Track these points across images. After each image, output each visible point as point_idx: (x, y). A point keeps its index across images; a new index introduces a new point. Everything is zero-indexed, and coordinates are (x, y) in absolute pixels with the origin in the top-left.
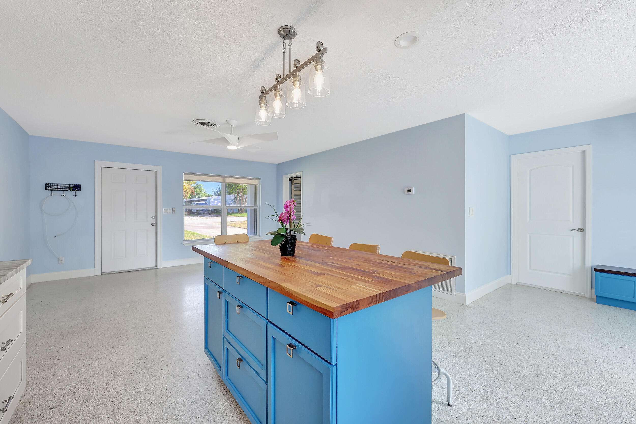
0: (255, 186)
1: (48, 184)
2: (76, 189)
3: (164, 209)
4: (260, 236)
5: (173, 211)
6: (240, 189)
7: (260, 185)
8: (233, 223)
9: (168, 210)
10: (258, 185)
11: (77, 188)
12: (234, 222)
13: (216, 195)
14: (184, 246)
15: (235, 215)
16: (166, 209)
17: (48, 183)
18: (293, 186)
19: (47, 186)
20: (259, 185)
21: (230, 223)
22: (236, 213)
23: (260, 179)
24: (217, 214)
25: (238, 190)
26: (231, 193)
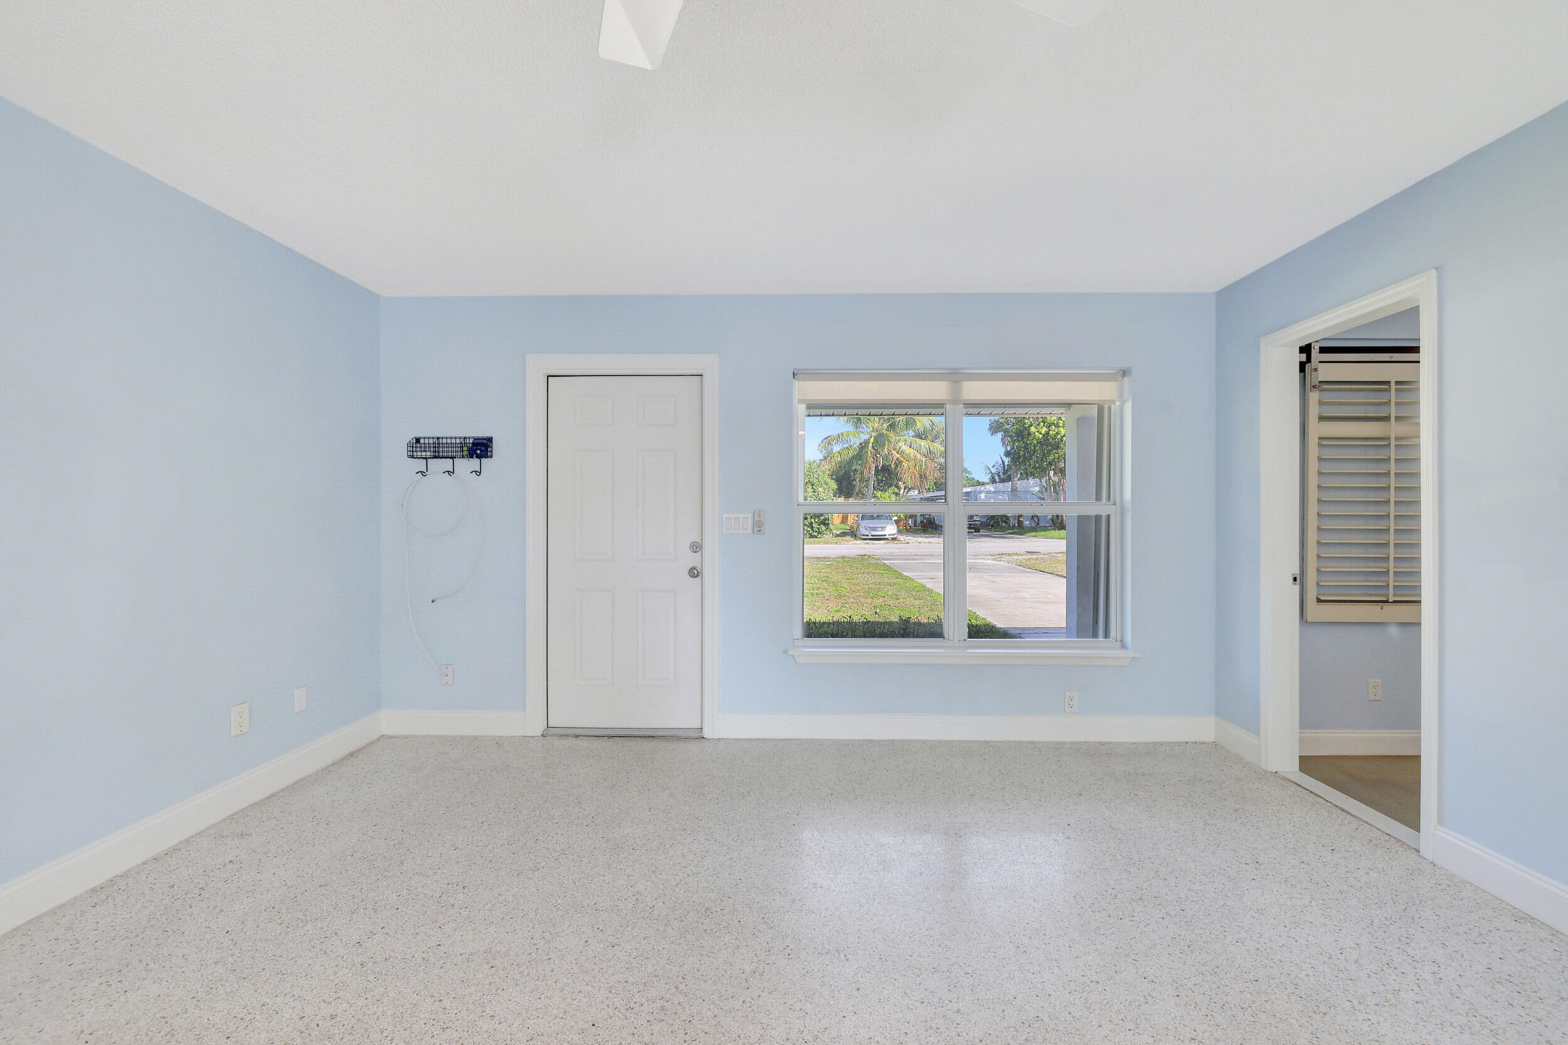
0: (1101, 410)
1: (418, 440)
2: (476, 450)
3: (725, 516)
4: (1123, 646)
5: (758, 527)
6: (1056, 460)
7: (1123, 402)
8: (1032, 559)
9: (739, 518)
10: (1113, 402)
11: (481, 448)
12: (1034, 556)
13: (993, 481)
14: (796, 661)
15: (1042, 533)
16: (732, 516)
17: (418, 436)
18: (1314, 397)
19: (417, 447)
20: (1118, 403)
21: (1024, 557)
22: (1045, 529)
23: (1124, 373)
24: (996, 531)
25: (1050, 464)
26: (1031, 473)
